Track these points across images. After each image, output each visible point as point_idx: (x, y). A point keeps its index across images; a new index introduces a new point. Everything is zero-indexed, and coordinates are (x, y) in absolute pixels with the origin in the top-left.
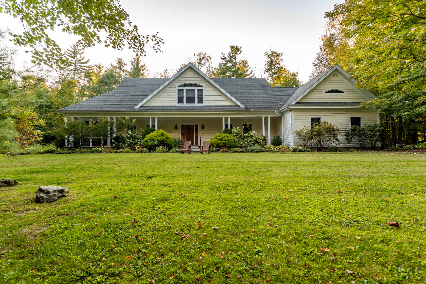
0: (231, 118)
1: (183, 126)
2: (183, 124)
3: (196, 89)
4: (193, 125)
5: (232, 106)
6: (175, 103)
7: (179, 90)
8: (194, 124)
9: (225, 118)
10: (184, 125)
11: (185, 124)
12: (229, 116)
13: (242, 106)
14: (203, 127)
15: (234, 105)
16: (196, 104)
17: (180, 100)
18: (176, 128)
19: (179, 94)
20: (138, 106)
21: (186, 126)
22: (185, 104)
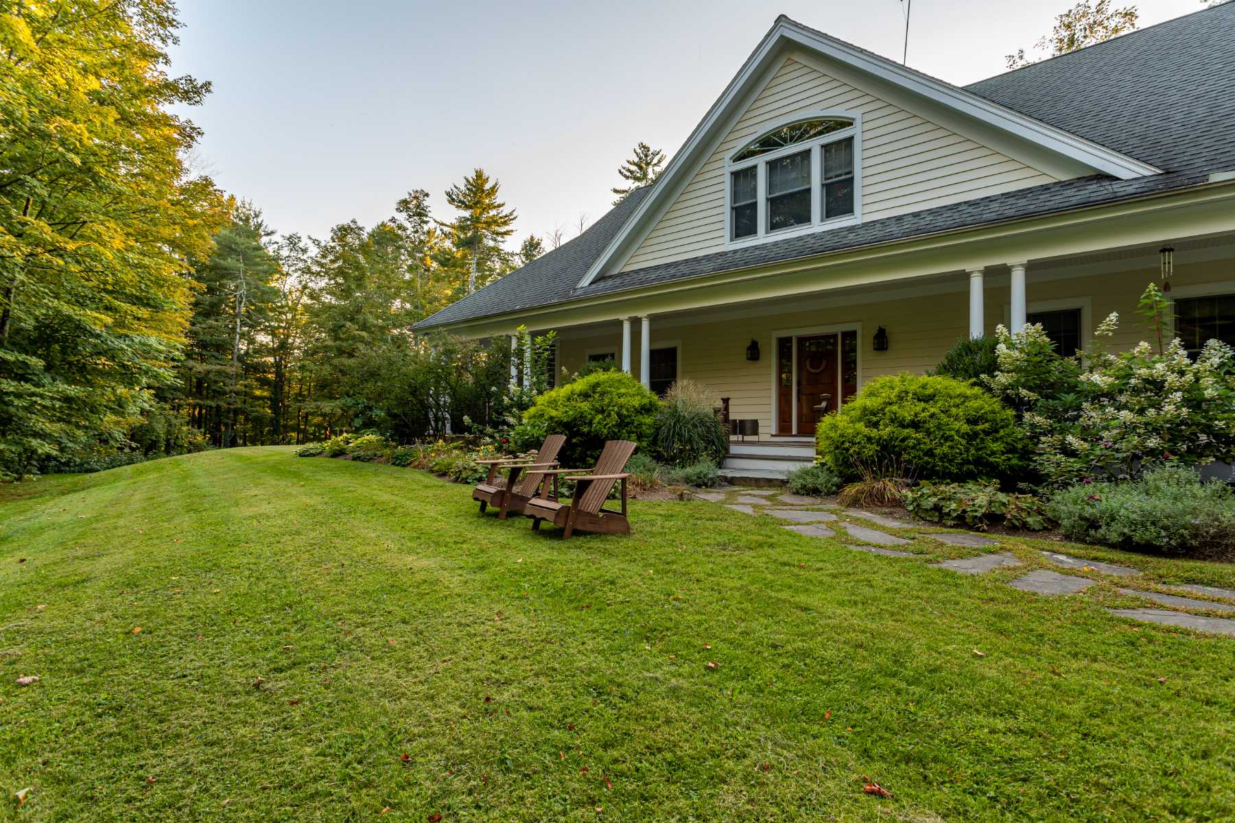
0: (1031, 267)
1: (784, 344)
2: (784, 334)
3: (815, 145)
4: (835, 336)
5: (1045, 188)
6: (722, 242)
7: (736, 175)
8: (838, 329)
9: (988, 273)
10: (789, 339)
11: (795, 333)
12: (1017, 261)
13: (1126, 169)
14: (881, 342)
15: (1064, 177)
16: (818, 225)
17: (743, 223)
18: (754, 353)
19: (735, 196)
20: (585, 282)
21: (801, 340)
22: (763, 237)
